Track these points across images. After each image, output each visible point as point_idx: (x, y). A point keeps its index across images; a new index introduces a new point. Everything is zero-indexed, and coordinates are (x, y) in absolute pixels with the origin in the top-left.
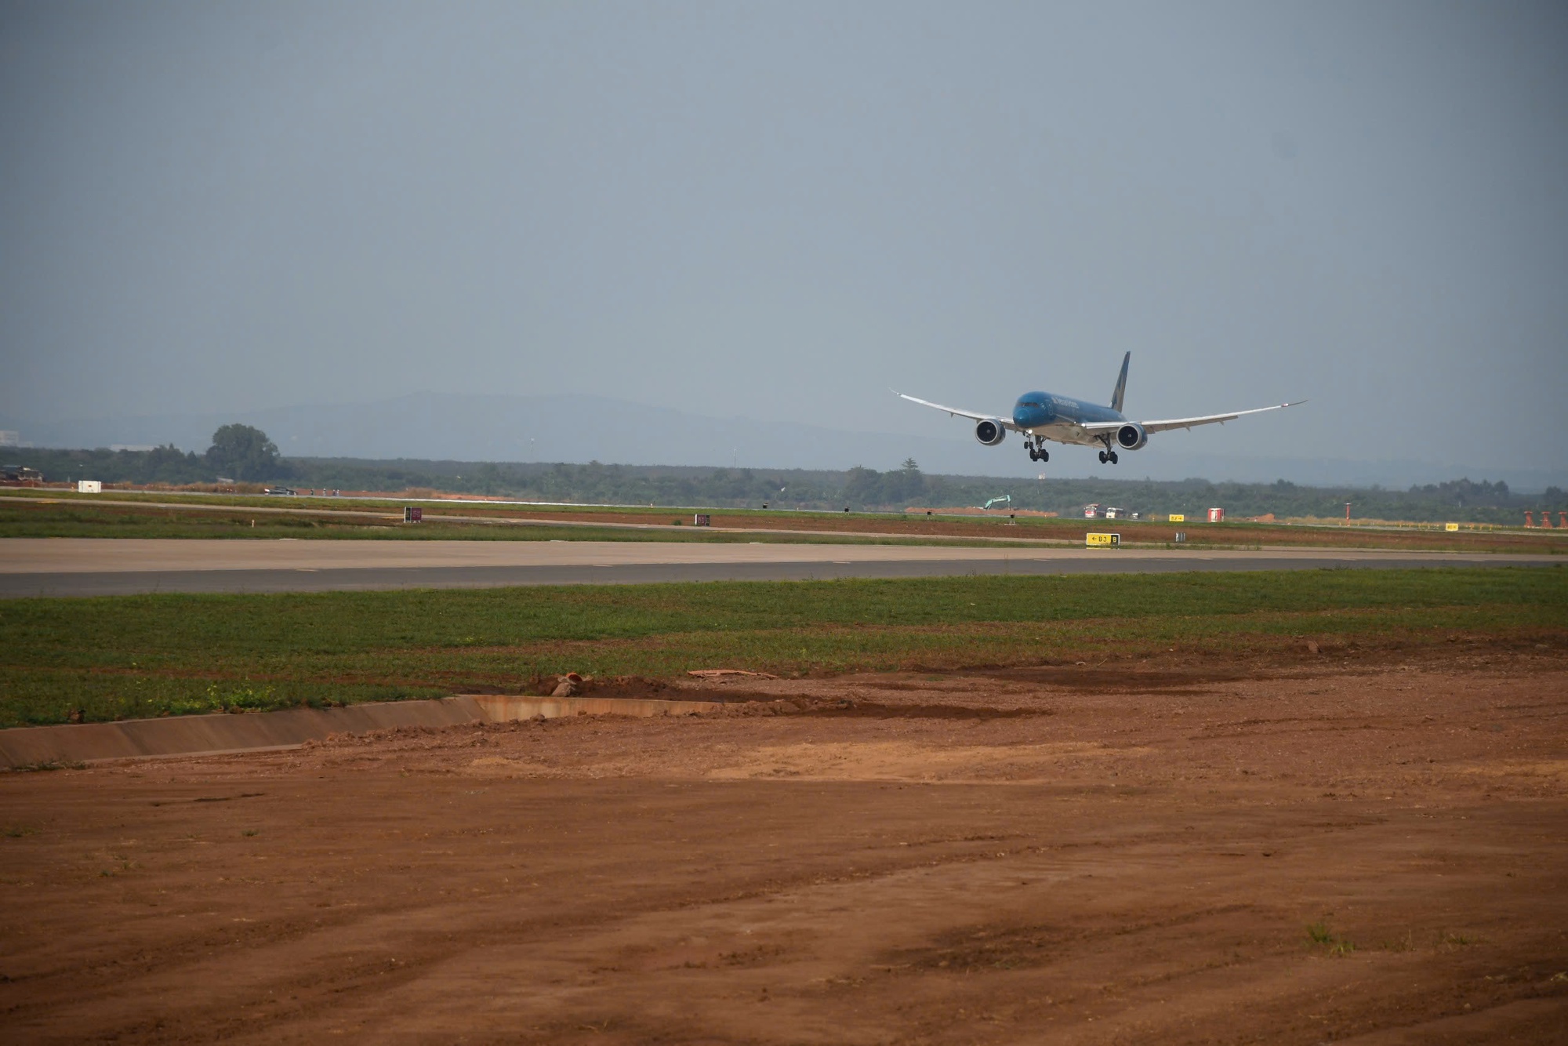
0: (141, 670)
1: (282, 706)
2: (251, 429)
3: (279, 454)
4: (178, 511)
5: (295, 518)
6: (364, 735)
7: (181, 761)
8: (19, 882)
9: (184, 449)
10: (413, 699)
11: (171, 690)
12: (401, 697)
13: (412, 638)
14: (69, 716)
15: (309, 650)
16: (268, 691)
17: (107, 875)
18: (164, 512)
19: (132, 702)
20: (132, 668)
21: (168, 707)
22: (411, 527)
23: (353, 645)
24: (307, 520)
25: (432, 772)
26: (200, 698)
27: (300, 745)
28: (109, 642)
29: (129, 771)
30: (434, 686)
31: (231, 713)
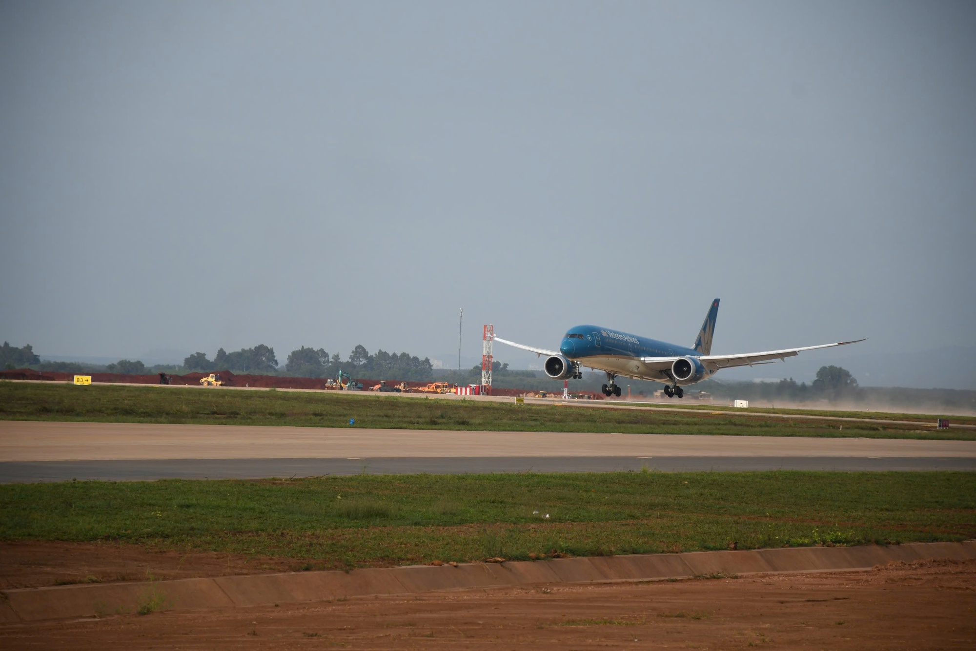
0: (771, 518)
1: (859, 543)
2: (840, 369)
3: (858, 385)
4: (796, 419)
5: (867, 425)
6: (912, 564)
7: (796, 575)
8: (699, 647)
9: (799, 382)
10: (944, 541)
11: (790, 531)
12: (936, 539)
13: (943, 502)
14: (729, 545)
15: (877, 508)
16: (850, 533)
17: (752, 645)
18: (787, 420)
19: (767, 538)
20: (766, 517)
21: (788, 542)
22: (944, 431)
23: (904, 506)
24: (875, 426)
25: (956, 588)
26: (808, 536)
27: (871, 568)
28: (752, 500)
29: (765, 581)
30: (957, 533)
31: (827, 546)
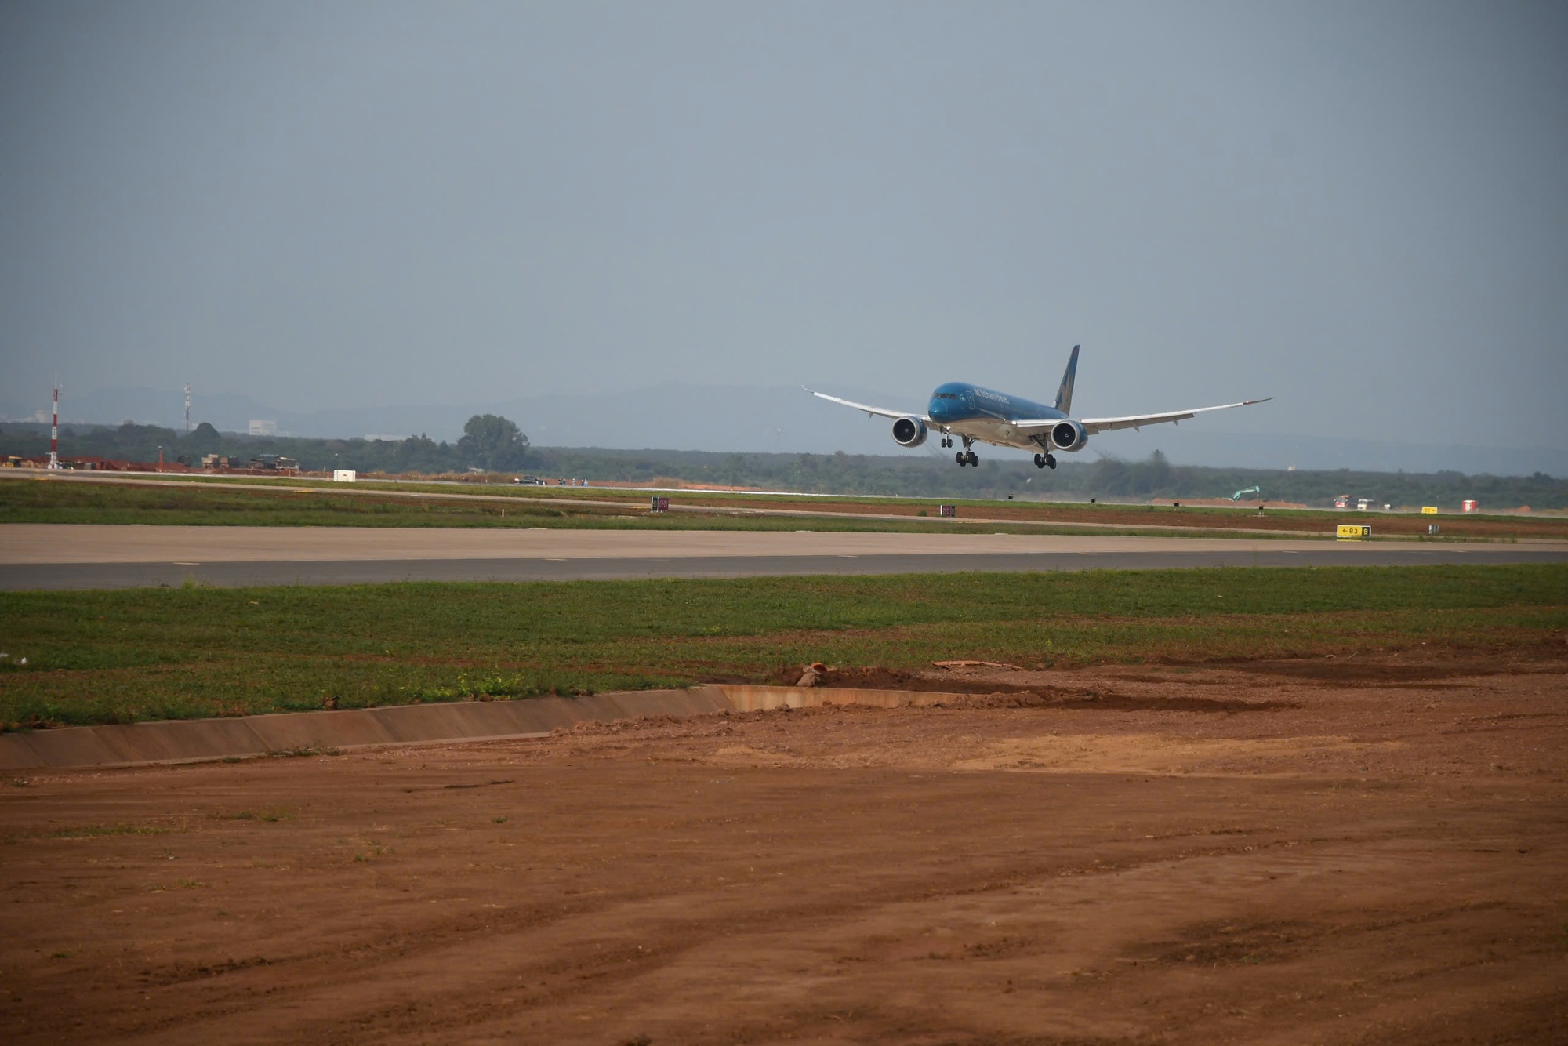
0: (393, 658)
1: (531, 694)
2: (502, 419)
3: (529, 444)
4: (431, 500)
5: (544, 508)
6: (611, 724)
7: (432, 747)
8: (275, 866)
9: (436, 439)
10: (660, 688)
11: (422, 677)
12: (647, 686)
13: (659, 627)
14: (324, 702)
15: (557, 639)
16: (517, 679)
17: (360, 860)
18: (418, 501)
19: (385, 690)
20: (385, 655)
21: (419, 695)
22: (658, 517)
23: (600, 634)
24: (556, 510)
25: (678, 761)
26: (451, 685)
27: (549, 733)
28: (362, 630)
29: (382, 758)
30: (680, 675)
31: (481, 700)
